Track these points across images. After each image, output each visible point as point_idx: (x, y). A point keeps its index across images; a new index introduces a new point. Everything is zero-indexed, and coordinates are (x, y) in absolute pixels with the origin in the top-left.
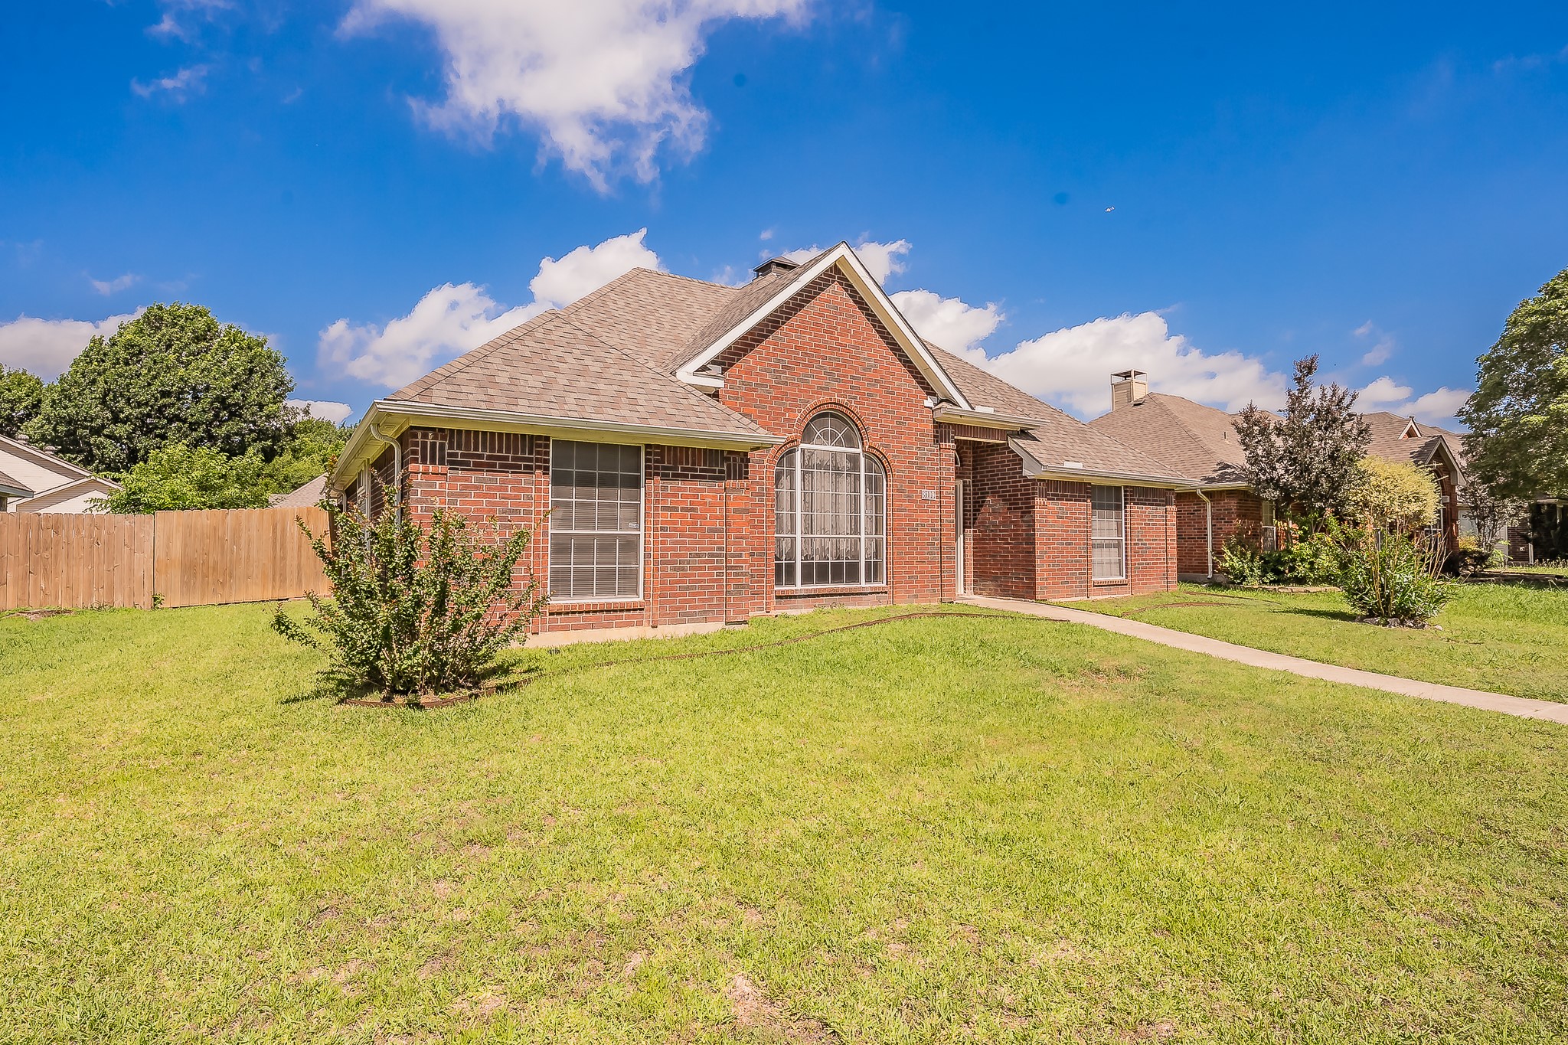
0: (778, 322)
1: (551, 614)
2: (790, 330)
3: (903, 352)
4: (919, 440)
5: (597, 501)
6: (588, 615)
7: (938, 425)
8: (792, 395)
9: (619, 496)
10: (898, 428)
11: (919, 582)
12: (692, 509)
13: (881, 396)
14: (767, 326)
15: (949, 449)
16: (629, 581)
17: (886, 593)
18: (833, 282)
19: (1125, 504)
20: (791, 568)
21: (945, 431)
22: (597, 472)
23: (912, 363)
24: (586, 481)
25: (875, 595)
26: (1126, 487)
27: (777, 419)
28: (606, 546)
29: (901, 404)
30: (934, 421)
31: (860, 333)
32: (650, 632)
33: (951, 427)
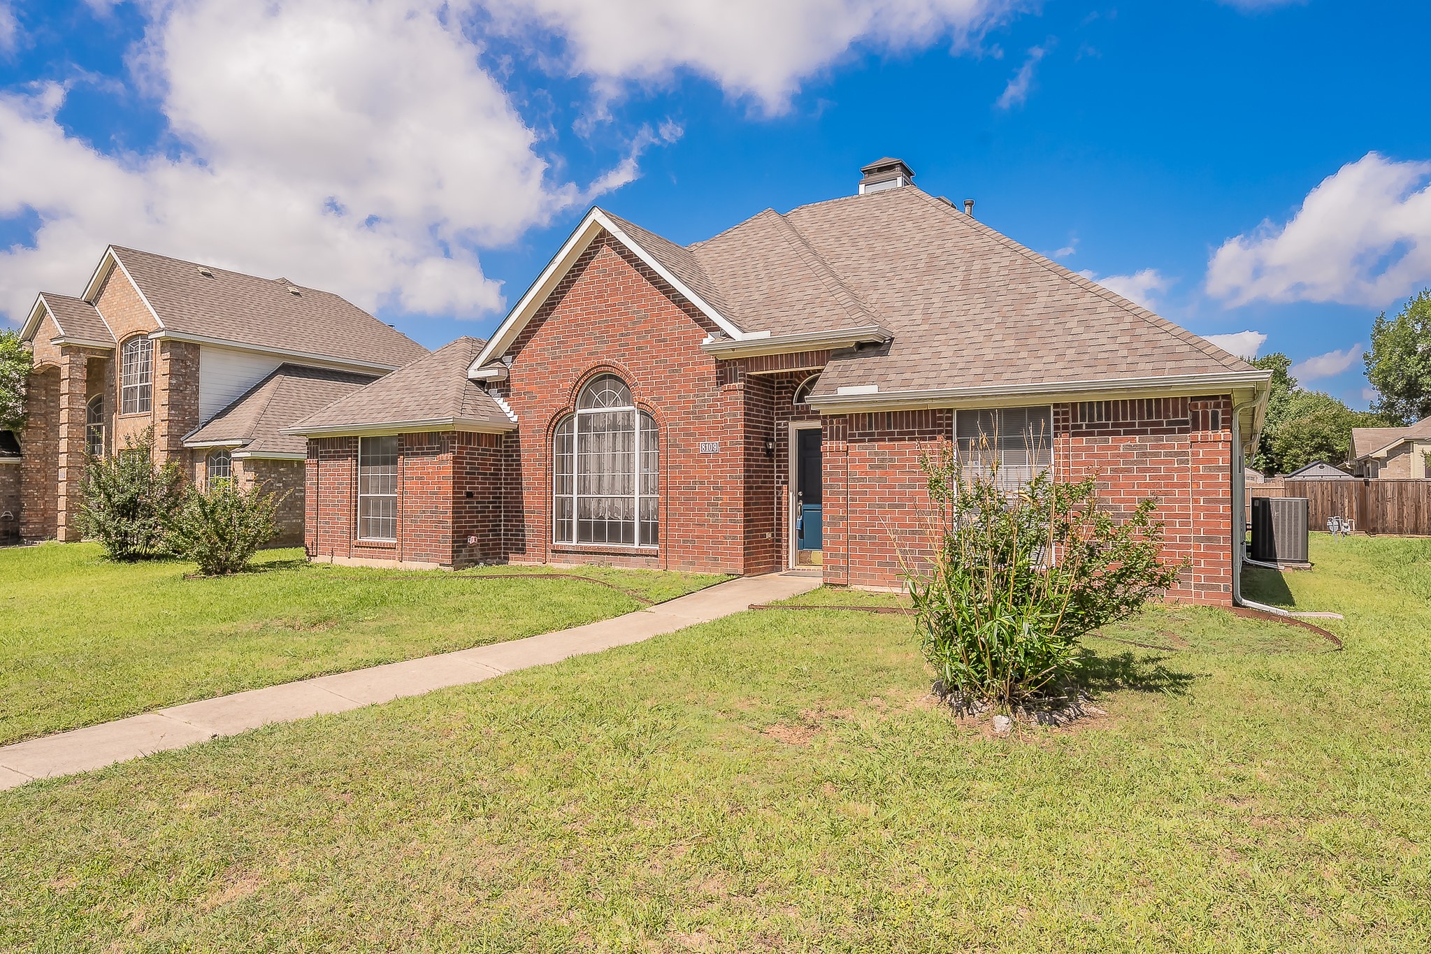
0: (554, 303)
1: (355, 547)
2: (565, 307)
4: (698, 385)
5: (380, 475)
6: (370, 549)
7: (721, 364)
8: (565, 366)
9: (389, 471)
10: (670, 377)
11: (697, 547)
12: (422, 478)
13: (652, 347)
14: (546, 310)
15: (736, 390)
17: (657, 556)
18: (602, 247)
20: (570, 527)
21: (729, 369)
22: (380, 455)
24: (376, 462)
27: (553, 391)
28: (386, 504)
29: (675, 350)
30: (716, 361)
31: (630, 287)
32: (399, 565)
33: (735, 364)
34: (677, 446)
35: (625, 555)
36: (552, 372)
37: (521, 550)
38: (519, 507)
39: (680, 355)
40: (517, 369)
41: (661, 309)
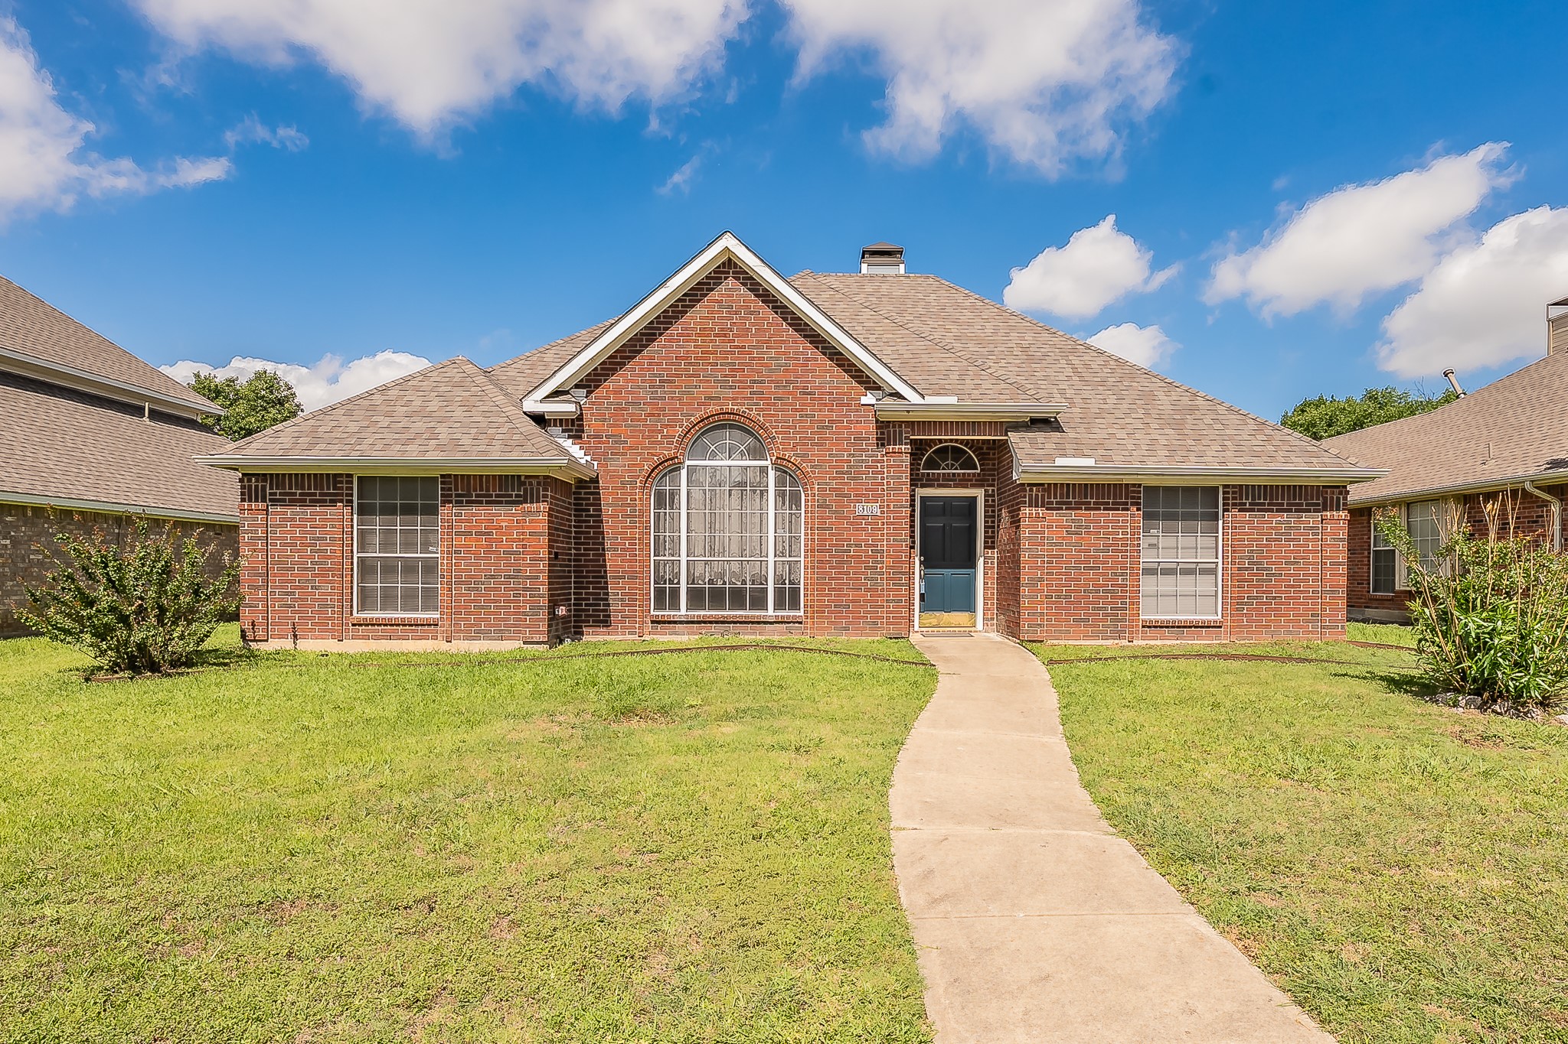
0: (655, 334)
1: (353, 625)
2: (670, 341)
3: (829, 343)
4: (855, 445)
5: (399, 528)
6: (386, 628)
7: (883, 426)
8: (672, 409)
9: (419, 523)
10: (821, 435)
11: (852, 612)
12: (488, 534)
13: (796, 399)
14: (641, 340)
15: (901, 453)
16: (430, 599)
17: (801, 623)
18: (726, 278)
19: (1225, 510)
20: (675, 593)
21: (895, 432)
22: (398, 502)
23: (843, 355)
24: (389, 510)
25: (784, 626)
26: (1225, 486)
27: (653, 437)
28: (410, 568)
29: (825, 405)
30: (877, 421)
31: (765, 330)
32: (444, 646)
33: (900, 426)
34: (827, 506)
35: (759, 623)
36: (650, 415)
37: (603, 621)
38: (600, 572)
39: (832, 410)
40: (594, 407)
41: (808, 360)
